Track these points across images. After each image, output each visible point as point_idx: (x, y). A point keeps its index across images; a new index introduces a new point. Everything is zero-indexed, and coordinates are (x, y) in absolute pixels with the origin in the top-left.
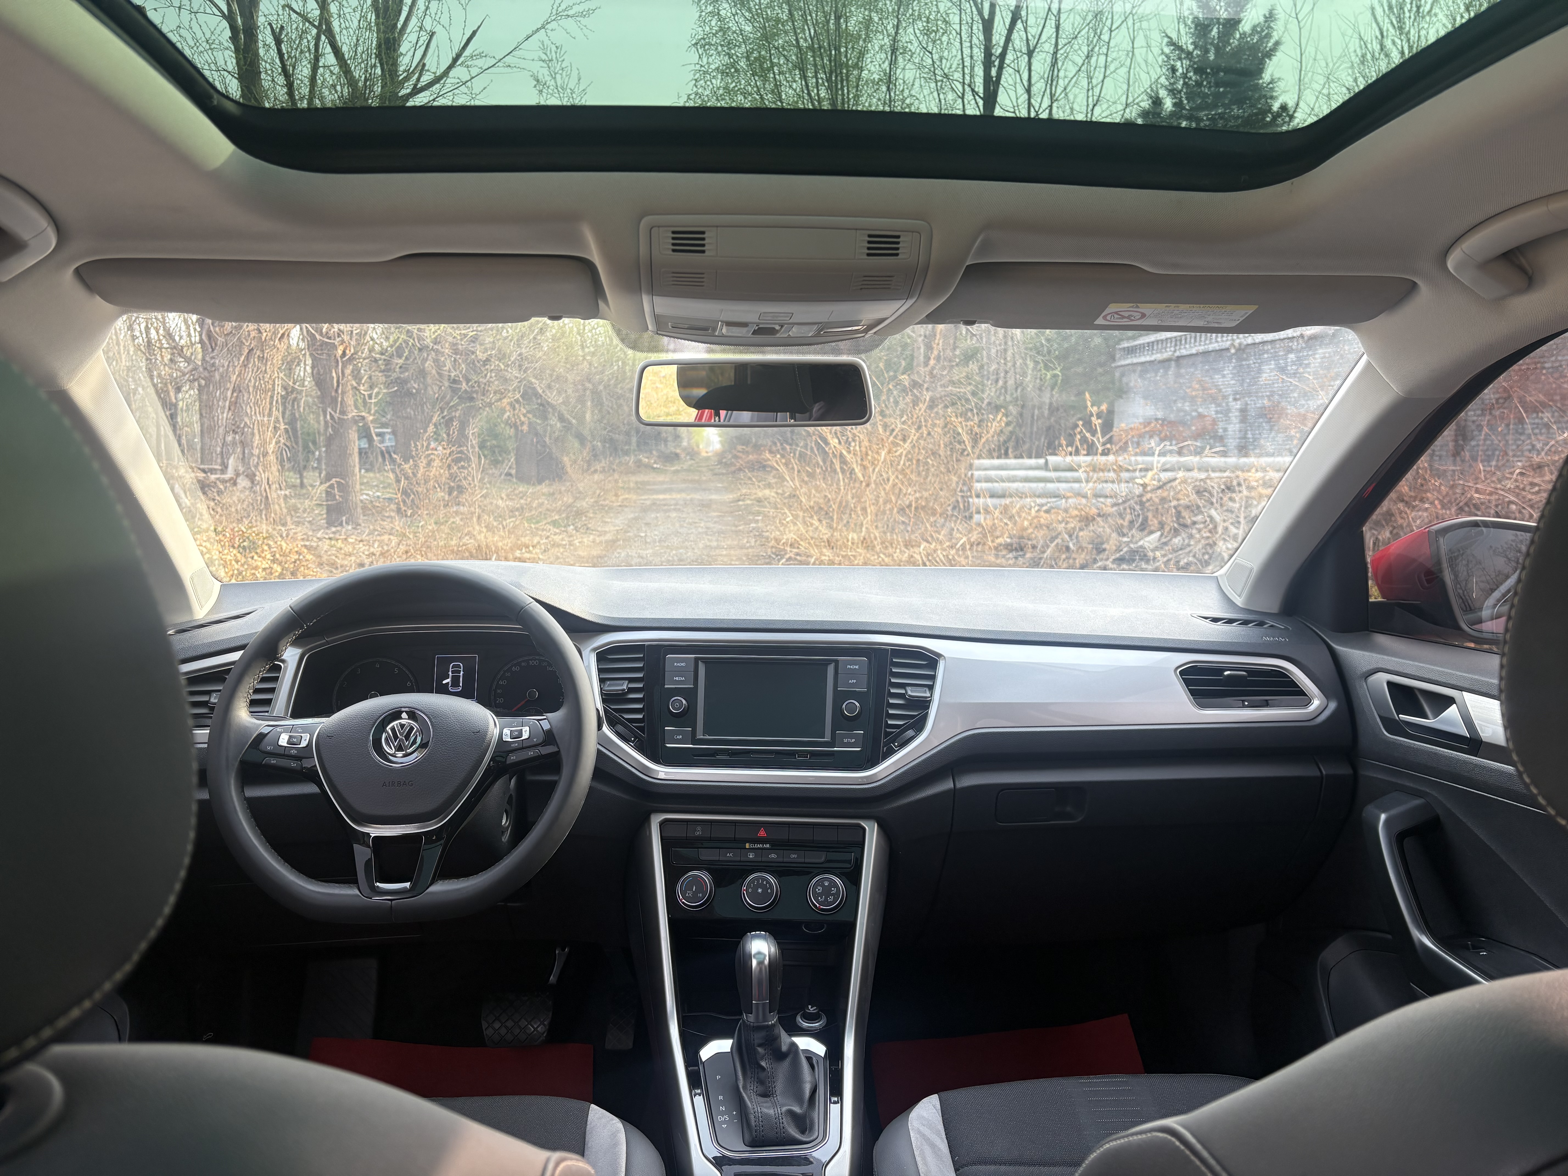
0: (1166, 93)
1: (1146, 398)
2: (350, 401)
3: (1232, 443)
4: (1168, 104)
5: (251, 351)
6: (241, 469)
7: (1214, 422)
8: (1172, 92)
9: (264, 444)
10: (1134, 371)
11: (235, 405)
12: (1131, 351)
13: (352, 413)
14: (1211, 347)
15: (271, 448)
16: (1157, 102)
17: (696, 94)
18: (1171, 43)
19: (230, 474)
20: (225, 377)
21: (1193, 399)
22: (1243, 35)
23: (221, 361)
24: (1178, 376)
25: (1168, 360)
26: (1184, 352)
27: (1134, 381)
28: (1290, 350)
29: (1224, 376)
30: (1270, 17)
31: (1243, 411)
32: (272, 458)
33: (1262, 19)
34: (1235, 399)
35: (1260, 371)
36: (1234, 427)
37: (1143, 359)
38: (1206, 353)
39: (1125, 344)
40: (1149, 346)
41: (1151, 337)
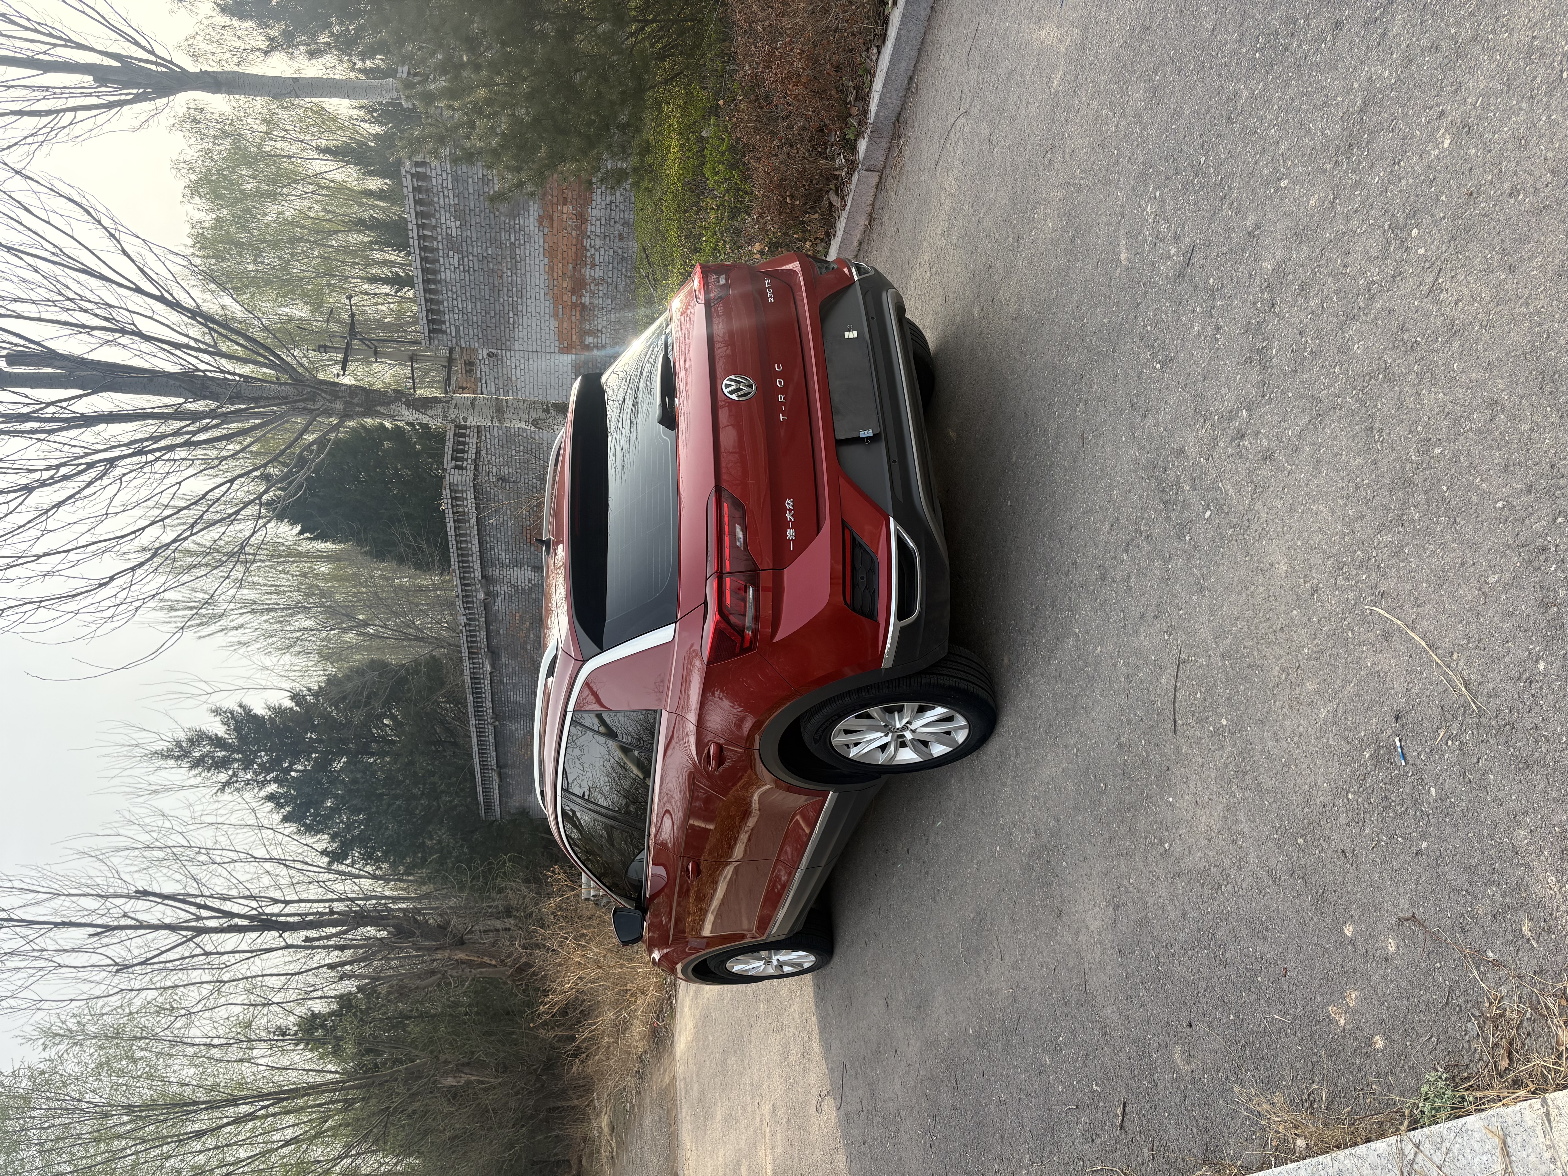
0: (264, 790)
1: (530, 792)
4: (273, 787)
8: (263, 784)
10: (507, 803)
12: (489, 806)
14: (492, 741)
16: (271, 798)
18: (222, 790)
22: (227, 732)
24: (513, 766)
25: (500, 775)
26: (494, 762)
27: (515, 803)
28: (501, 681)
29: (517, 730)
30: (217, 712)
33: (218, 718)
35: (515, 703)
37: (497, 796)
38: (496, 745)
39: (482, 812)
40: (487, 791)
41: (480, 789)
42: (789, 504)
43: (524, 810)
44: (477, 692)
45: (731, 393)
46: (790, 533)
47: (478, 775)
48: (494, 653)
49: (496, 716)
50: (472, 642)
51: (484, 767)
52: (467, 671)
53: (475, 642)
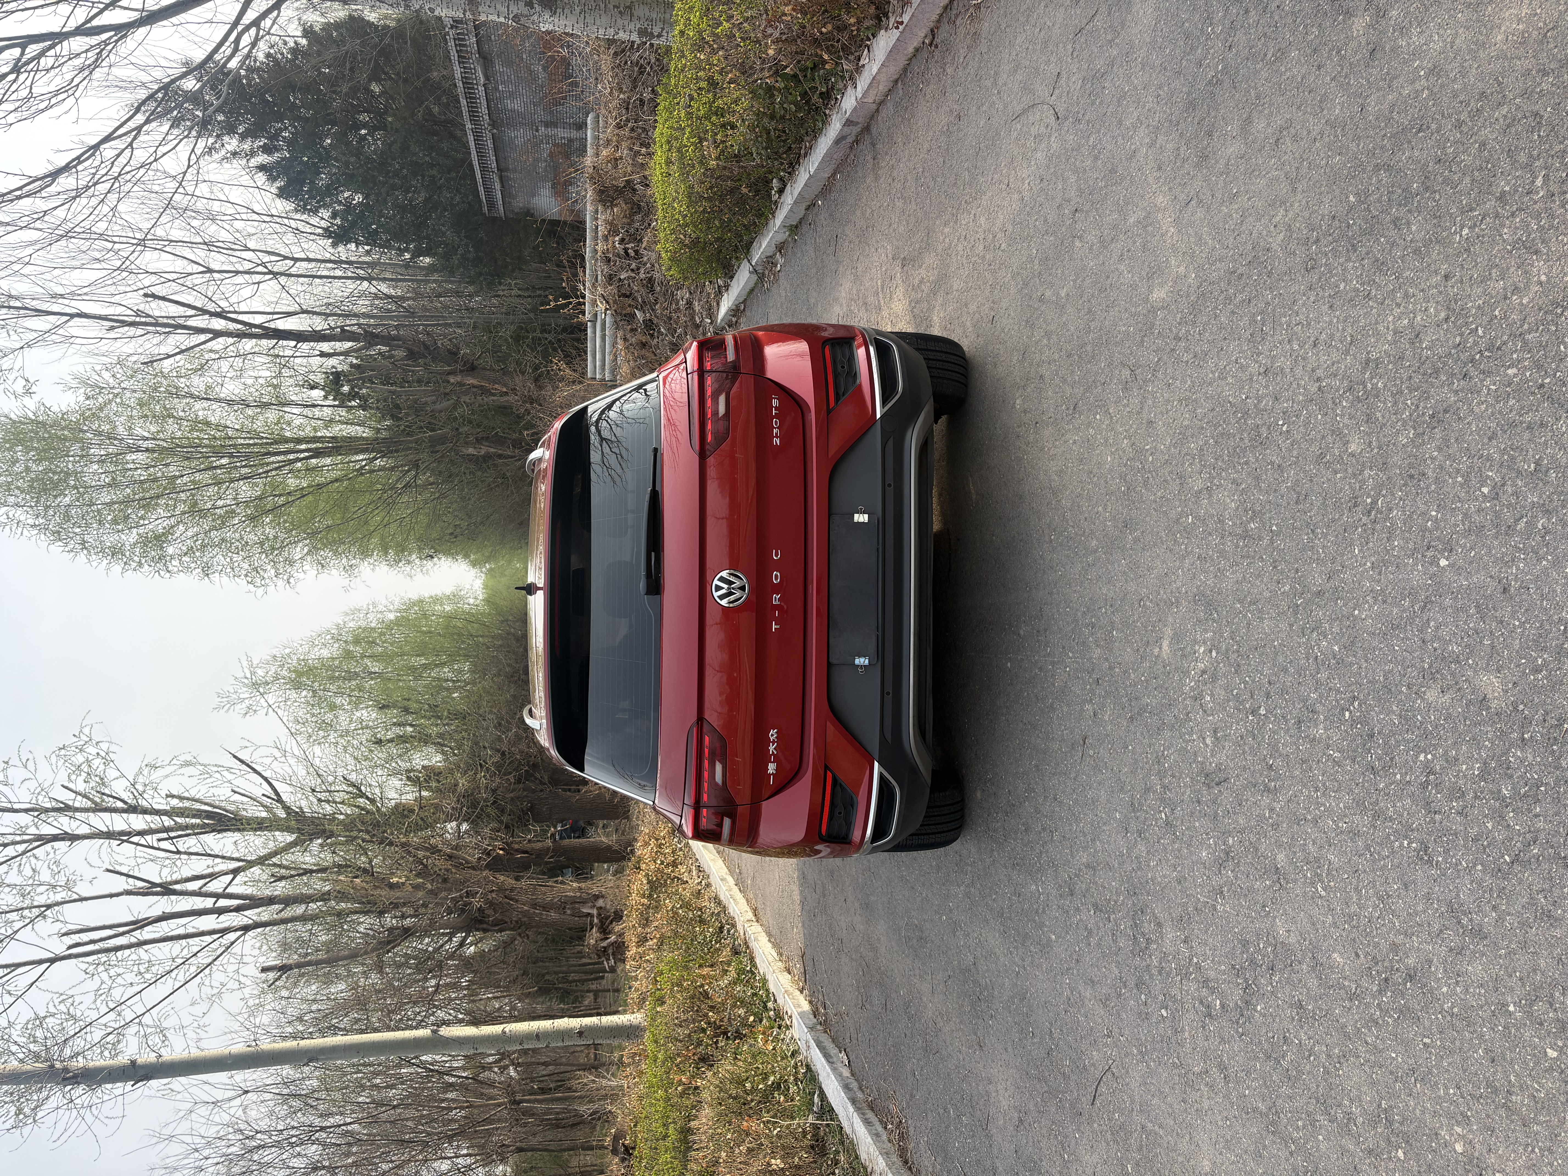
0: (253, 160)
1: (534, 195)
2: (539, 845)
3: (574, 134)
4: (262, 157)
5: (506, 897)
6: (590, 904)
7: (556, 145)
8: (252, 154)
9: (573, 890)
10: (510, 203)
11: (546, 907)
12: (492, 204)
13: (549, 843)
14: (491, 146)
15: (575, 885)
16: (262, 168)
17: (246, 576)
19: (595, 912)
20: (525, 913)
21: (537, 160)
23: (515, 916)
24: (515, 170)
25: (501, 178)
26: (494, 165)
27: (519, 203)
28: (497, 89)
31: (547, 125)
32: (583, 885)
34: (537, 131)
36: (563, 133)
37: (499, 196)
38: (495, 149)
39: (485, 209)
40: (488, 190)
41: (481, 189)
42: (773, 734)
43: (528, 210)
44: (471, 98)
45: (722, 597)
46: (772, 768)
47: (478, 176)
48: (486, 60)
49: (493, 124)
50: (460, 45)
51: (484, 168)
52: (458, 75)
53: (465, 46)
